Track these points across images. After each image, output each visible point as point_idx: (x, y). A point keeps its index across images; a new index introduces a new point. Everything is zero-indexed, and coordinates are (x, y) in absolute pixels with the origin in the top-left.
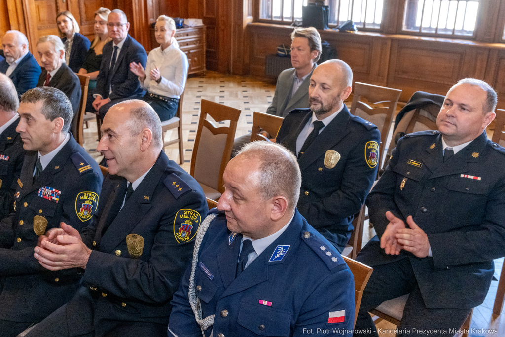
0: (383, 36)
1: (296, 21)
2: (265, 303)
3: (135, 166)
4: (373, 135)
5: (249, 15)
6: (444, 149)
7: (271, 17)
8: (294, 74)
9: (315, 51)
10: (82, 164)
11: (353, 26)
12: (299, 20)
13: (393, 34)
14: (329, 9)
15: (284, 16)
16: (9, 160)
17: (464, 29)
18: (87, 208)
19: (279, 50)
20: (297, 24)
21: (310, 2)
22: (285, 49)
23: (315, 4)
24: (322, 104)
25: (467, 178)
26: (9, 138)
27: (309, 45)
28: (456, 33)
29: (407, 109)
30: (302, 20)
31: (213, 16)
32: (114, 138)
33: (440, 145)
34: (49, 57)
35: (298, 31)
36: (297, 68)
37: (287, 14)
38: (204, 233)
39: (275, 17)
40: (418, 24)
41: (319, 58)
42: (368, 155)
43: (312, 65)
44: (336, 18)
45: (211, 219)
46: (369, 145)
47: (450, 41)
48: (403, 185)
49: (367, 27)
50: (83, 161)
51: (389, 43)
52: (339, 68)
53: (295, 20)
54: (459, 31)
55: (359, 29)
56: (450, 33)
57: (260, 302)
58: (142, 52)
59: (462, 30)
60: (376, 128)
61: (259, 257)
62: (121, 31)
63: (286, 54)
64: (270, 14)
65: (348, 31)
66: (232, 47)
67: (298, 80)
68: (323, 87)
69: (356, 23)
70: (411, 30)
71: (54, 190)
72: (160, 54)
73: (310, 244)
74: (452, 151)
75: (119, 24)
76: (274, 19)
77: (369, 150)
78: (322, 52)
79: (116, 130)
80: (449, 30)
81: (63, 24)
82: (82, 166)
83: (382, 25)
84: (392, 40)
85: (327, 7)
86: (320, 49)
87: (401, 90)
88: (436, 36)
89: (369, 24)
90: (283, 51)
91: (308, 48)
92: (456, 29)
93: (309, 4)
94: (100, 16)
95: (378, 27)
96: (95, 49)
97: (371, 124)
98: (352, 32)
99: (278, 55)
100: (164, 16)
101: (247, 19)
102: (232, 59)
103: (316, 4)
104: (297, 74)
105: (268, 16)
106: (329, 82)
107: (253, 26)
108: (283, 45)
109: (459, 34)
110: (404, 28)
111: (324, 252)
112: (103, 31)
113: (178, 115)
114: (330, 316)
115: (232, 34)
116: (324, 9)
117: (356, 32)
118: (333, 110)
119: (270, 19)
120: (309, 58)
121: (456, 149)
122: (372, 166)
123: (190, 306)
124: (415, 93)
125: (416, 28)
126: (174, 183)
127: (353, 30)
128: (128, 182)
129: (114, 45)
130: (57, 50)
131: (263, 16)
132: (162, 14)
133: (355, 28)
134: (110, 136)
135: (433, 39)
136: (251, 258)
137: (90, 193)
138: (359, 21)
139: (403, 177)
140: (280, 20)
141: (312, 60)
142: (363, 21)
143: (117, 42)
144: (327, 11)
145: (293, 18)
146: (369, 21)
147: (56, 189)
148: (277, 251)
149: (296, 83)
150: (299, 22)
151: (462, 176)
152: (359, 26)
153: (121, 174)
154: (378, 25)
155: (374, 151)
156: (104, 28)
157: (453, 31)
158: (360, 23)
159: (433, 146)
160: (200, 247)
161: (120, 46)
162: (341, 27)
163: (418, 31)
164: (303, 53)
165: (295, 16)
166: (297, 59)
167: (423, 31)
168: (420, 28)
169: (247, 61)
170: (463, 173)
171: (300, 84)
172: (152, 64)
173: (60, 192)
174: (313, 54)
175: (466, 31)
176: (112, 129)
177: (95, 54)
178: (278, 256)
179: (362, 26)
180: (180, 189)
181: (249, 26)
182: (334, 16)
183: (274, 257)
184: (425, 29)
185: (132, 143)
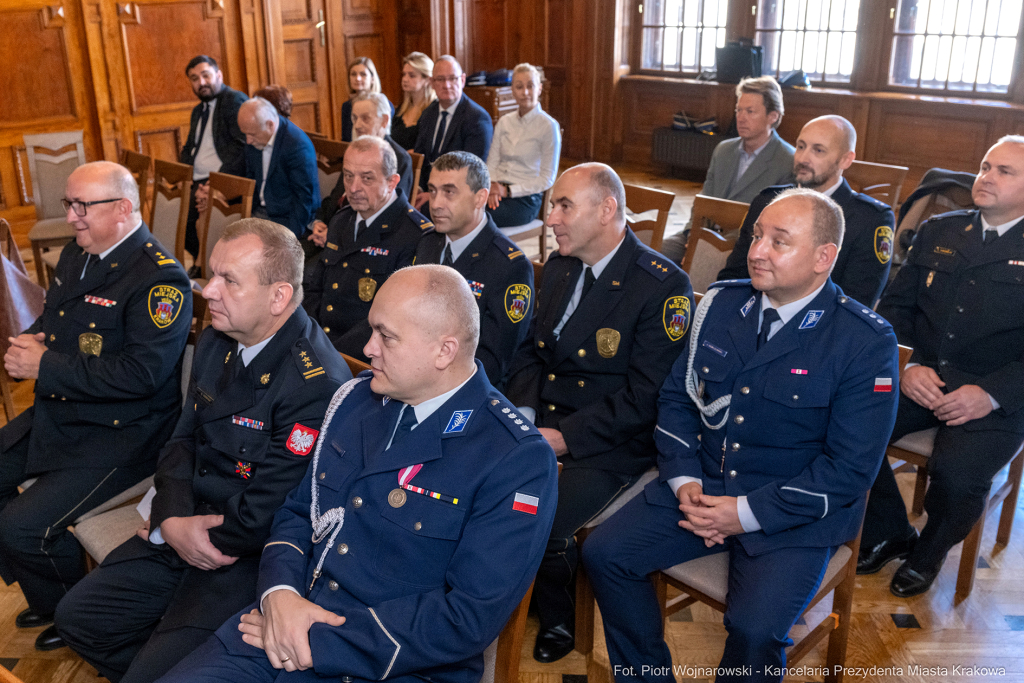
0: (856, 94)
1: (705, 72)
2: (799, 372)
3: (593, 244)
4: (886, 219)
5: (623, 63)
6: (984, 230)
7: (662, 65)
8: (740, 147)
9: (774, 112)
10: (511, 249)
11: (804, 79)
12: (710, 70)
13: (873, 91)
14: (763, 51)
15: (684, 64)
16: (389, 254)
17: (992, 82)
18: (518, 306)
19: (677, 120)
20: (706, 76)
21: (730, 41)
22: (686, 118)
23: (739, 44)
24: (813, 173)
25: (1018, 266)
26: (384, 226)
27: (764, 104)
28: (980, 89)
29: (919, 195)
30: (715, 70)
31: (560, 66)
32: (569, 209)
33: (979, 225)
34: (367, 123)
35: (748, 84)
36: (745, 139)
37: (689, 62)
38: (707, 309)
39: (668, 66)
40: (914, 74)
41: (780, 122)
42: (879, 244)
43: (769, 132)
44: (774, 68)
45: (715, 294)
46: (880, 231)
47: (968, 102)
48: (930, 281)
49: (828, 80)
50: (512, 246)
51: (866, 107)
52: (839, 126)
53: (702, 71)
54: (983, 86)
55: (814, 84)
56: (969, 89)
57: (792, 371)
58: (486, 119)
59: (989, 85)
60: (889, 209)
61: (785, 326)
62: (456, 87)
63: (689, 125)
64: (659, 60)
65: (796, 87)
66: (593, 115)
67: (747, 156)
68: (817, 148)
69: (808, 75)
70: (903, 84)
71: (474, 283)
72: (516, 122)
73: (849, 307)
74: (995, 232)
75: (452, 78)
76: (666, 69)
77: (880, 239)
78: (785, 112)
79: (573, 198)
80: (968, 84)
81: (359, 78)
82: (511, 252)
83: (854, 77)
84: (872, 101)
85: (759, 49)
86: (782, 109)
87: (906, 168)
88: (946, 93)
89: (831, 76)
90: (683, 121)
91: (763, 109)
92: (978, 82)
93: (727, 43)
94: (412, 63)
95: (848, 81)
96: (404, 118)
97: (882, 204)
98: (802, 88)
99: (674, 128)
100: (527, 65)
101: (621, 69)
102: (593, 136)
103: (741, 43)
104: (745, 146)
105: (654, 63)
106: (825, 142)
107: (632, 81)
108: (683, 112)
109: (984, 90)
110: (891, 82)
111: (867, 315)
112: (414, 88)
113: (541, 217)
114: (877, 383)
115: (594, 94)
116: (755, 52)
117: (810, 89)
118: (828, 183)
119: (659, 69)
120: (765, 123)
121: (1002, 230)
122: (884, 260)
123: (688, 395)
124: (929, 171)
125: (912, 81)
126: (654, 263)
127: (805, 85)
128: (585, 266)
129: (441, 109)
130: (380, 114)
131: (646, 63)
132: (524, 62)
133: (807, 81)
134: (565, 206)
135: (941, 100)
136: (775, 328)
137: (521, 286)
138: (812, 71)
139: (930, 270)
140: (677, 70)
141: (768, 126)
142: (820, 71)
143: (447, 103)
144: (760, 54)
145: (700, 67)
146: (831, 70)
147: (477, 282)
148: (808, 317)
149: (743, 161)
150: (711, 74)
151: (1011, 262)
152: (813, 79)
153: (576, 255)
154: (846, 77)
155: (886, 241)
156: (415, 83)
157: (975, 85)
158: (815, 74)
159: (969, 228)
160: (703, 325)
161: (451, 110)
162: (783, 81)
163: (914, 85)
164: (756, 116)
165: (703, 64)
166: (747, 125)
167: (924, 86)
168: (919, 81)
169: (618, 139)
170: (1012, 259)
171: (750, 161)
172: (503, 138)
173: (482, 286)
174: (770, 117)
175: (994, 85)
176: (568, 197)
177: (404, 125)
178: (809, 322)
179: (819, 79)
180: (665, 270)
181: (623, 81)
182: (770, 64)
183: (804, 324)
184: (926, 82)
185: (591, 214)
